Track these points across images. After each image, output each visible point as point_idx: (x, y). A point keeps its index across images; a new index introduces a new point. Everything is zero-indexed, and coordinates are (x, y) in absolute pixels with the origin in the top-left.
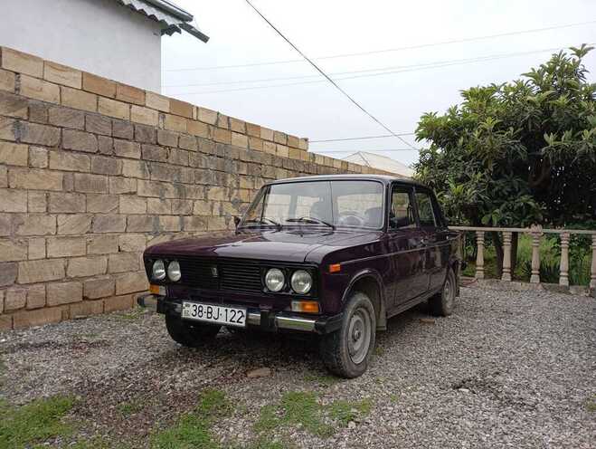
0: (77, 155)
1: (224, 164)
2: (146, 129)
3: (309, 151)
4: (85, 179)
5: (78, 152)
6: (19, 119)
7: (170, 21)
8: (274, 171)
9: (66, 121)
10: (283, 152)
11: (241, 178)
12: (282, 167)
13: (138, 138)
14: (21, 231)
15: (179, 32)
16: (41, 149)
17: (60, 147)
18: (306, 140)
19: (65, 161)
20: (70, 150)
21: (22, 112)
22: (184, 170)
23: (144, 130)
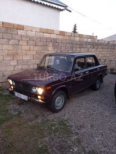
0: (39, 47)
1: (73, 45)
2: (54, 39)
3: (97, 39)
4: (41, 52)
5: (39, 46)
6: (27, 40)
7: (62, 8)
8: (86, 46)
9: (37, 39)
10: (90, 40)
11: (77, 48)
12: (89, 45)
13: (52, 41)
14: (29, 63)
15: (64, 10)
16: (32, 46)
17: (36, 45)
18: (97, 36)
19: (37, 48)
20: (37, 46)
21: (28, 39)
22: (62, 48)
23: (53, 39)
